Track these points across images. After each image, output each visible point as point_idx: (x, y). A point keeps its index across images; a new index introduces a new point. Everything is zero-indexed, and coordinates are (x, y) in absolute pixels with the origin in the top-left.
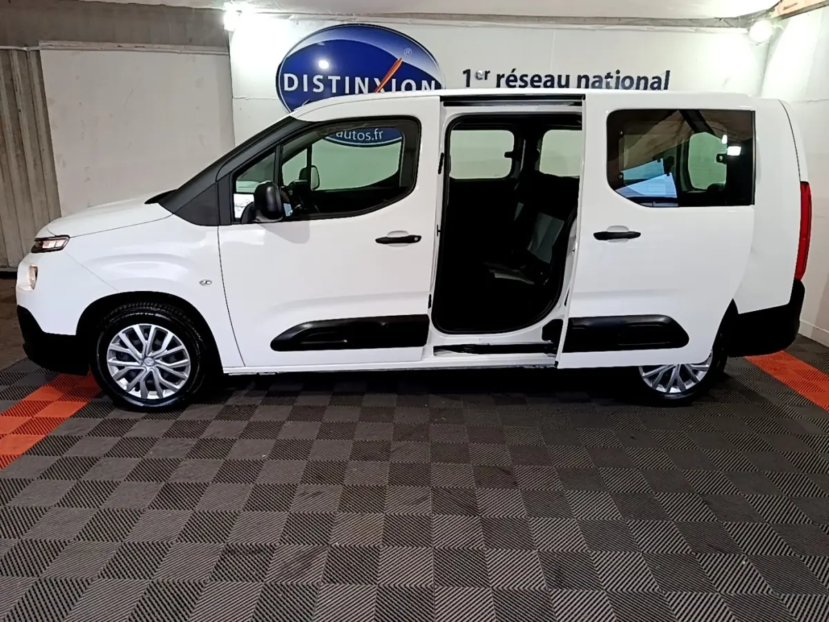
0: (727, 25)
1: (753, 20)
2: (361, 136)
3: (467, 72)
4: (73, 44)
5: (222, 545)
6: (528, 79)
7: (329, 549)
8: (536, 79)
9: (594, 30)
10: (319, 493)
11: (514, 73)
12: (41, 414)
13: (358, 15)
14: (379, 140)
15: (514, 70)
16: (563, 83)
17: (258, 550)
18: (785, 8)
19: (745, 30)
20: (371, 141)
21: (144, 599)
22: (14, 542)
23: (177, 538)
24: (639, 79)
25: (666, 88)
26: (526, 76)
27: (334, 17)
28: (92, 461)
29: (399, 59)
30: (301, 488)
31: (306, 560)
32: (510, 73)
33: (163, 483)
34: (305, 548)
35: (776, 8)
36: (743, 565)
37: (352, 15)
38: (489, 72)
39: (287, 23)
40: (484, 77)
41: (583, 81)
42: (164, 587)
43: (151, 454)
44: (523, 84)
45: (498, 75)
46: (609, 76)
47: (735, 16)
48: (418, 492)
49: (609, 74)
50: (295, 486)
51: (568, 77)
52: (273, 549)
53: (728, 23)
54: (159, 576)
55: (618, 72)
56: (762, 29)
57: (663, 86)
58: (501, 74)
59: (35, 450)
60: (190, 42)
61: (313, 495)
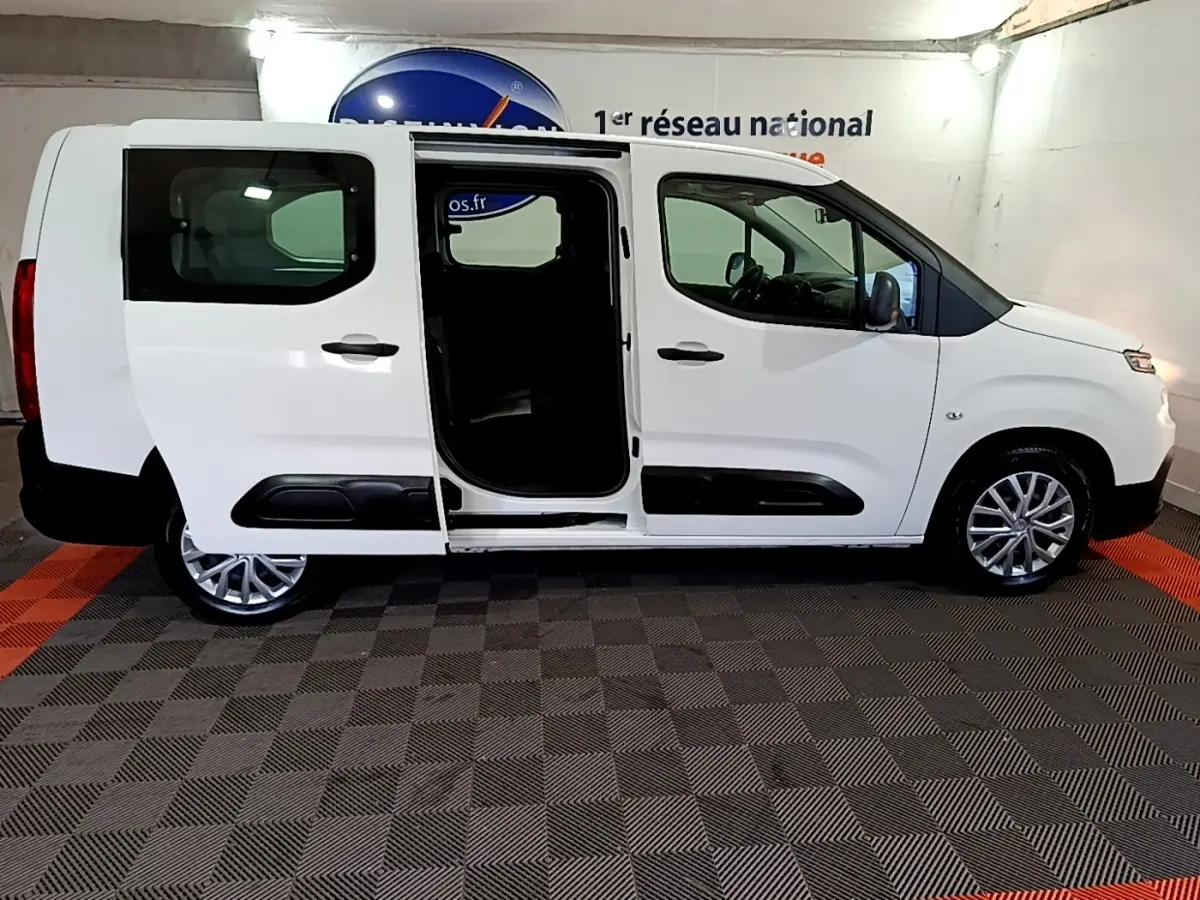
0: (943, 49)
1: (975, 43)
2: (455, 206)
3: (601, 115)
4: (16, 78)
5: (327, 773)
6: (684, 124)
7: (474, 765)
8: (695, 123)
9: (768, 56)
10: (448, 696)
11: (666, 115)
12: (23, 619)
13: (446, 36)
14: (480, 211)
15: (664, 111)
16: (732, 127)
17: (376, 774)
18: (1015, 27)
19: (965, 56)
20: (469, 212)
21: (229, 849)
22: (24, 791)
23: (260, 769)
24: (833, 121)
25: (868, 133)
26: (682, 119)
27: (408, 38)
28: (115, 678)
29: (504, 96)
30: (423, 691)
31: (447, 781)
32: (660, 116)
33: (227, 699)
34: (440, 767)
35: (1003, 27)
36: (1004, 743)
37: (435, 36)
38: (631, 114)
39: (340, 47)
40: (623, 121)
41: (759, 125)
42: (255, 832)
44: (677, 130)
45: (644, 119)
46: (792, 118)
47: (952, 37)
48: (584, 684)
49: (792, 115)
50: (412, 690)
51: (738, 120)
52: (396, 772)
53: (943, 46)
54: (245, 818)
55: (804, 112)
56: (987, 55)
57: (864, 130)
58: (647, 117)
59: (26, 668)
60: (199, 75)
61: (441, 699)
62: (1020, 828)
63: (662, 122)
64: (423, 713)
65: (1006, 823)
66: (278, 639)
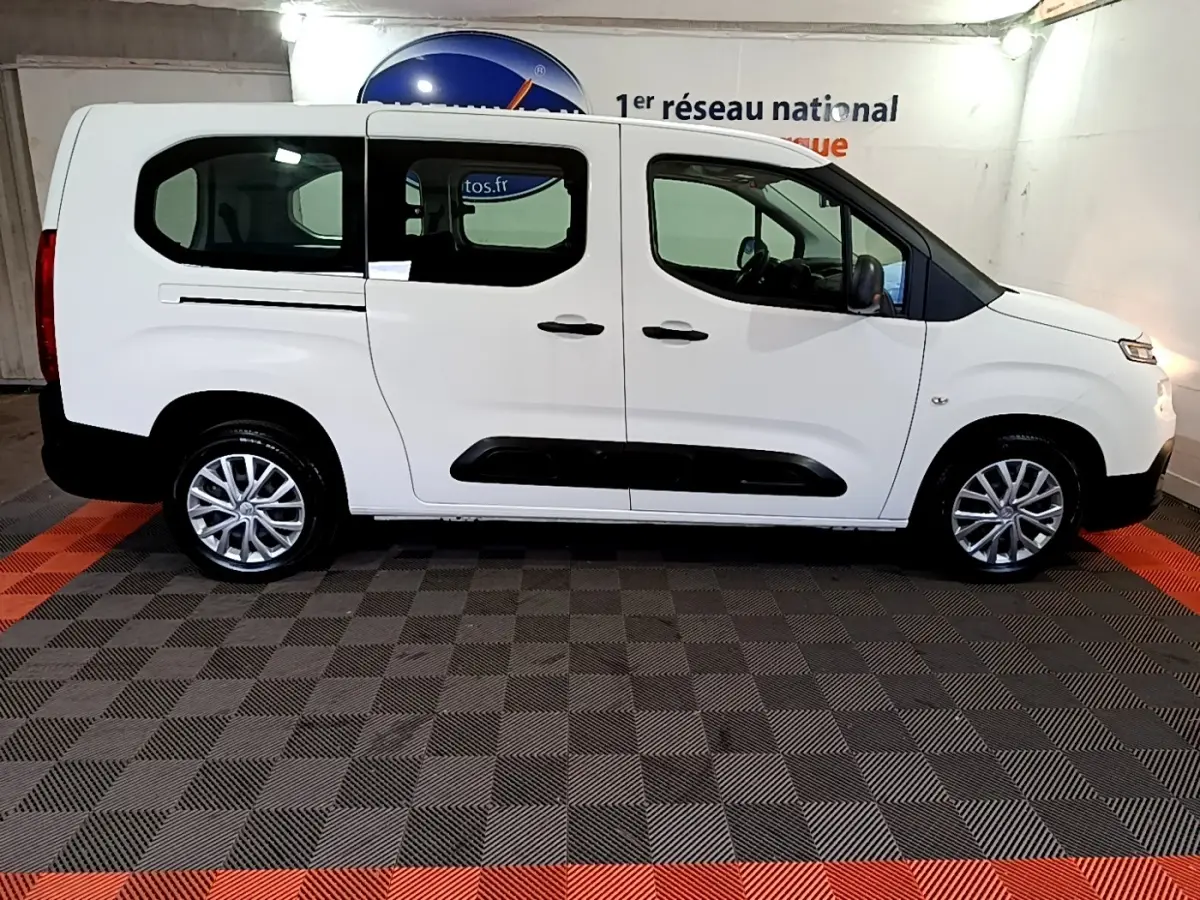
0: (971, 33)
1: (1006, 28)
2: (477, 188)
3: (623, 98)
4: (66, 60)
5: (297, 718)
6: (706, 108)
7: (435, 717)
8: (717, 107)
9: (793, 40)
10: (422, 654)
11: (687, 100)
12: (41, 570)
13: (470, 19)
14: (502, 193)
15: (686, 95)
16: (754, 112)
17: (343, 721)
18: (1050, 10)
19: (996, 40)
20: (491, 194)
21: (197, 781)
22: (21, 721)
23: (236, 712)
24: (857, 106)
25: (893, 118)
26: (704, 103)
27: (435, 22)
28: (117, 625)
29: (527, 80)
30: (398, 650)
31: (405, 731)
32: (681, 100)
33: (216, 648)
34: (403, 717)
35: (1037, 10)
37: (461, 19)
38: (653, 98)
39: (370, 31)
40: (645, 105)
41: (781, 110)
42: (223, 767)
43: (196, 615)
44: (699, 114)
45: (665, 103)
46: (816, 103)
47: (983, 21)
48: (552, 649)
49: (816, 100)
50: (390, 648)
51: (760, 104)
52: (361, 721)
53: (974, 31)
54: (216, 754)
55: (828, 97)
56: (1019, 38)
57: (889, 116)
58: (669, 101)
59: (38, 613)
60: (234, 57)
61: (416, 657)
62: (954, 802)
63: (684, 106)
64: (395, 669)
65: (941, 796)
66: (272, 596)
